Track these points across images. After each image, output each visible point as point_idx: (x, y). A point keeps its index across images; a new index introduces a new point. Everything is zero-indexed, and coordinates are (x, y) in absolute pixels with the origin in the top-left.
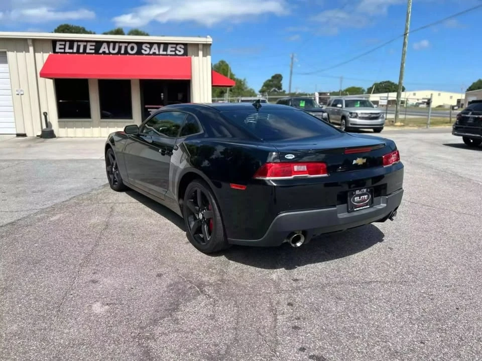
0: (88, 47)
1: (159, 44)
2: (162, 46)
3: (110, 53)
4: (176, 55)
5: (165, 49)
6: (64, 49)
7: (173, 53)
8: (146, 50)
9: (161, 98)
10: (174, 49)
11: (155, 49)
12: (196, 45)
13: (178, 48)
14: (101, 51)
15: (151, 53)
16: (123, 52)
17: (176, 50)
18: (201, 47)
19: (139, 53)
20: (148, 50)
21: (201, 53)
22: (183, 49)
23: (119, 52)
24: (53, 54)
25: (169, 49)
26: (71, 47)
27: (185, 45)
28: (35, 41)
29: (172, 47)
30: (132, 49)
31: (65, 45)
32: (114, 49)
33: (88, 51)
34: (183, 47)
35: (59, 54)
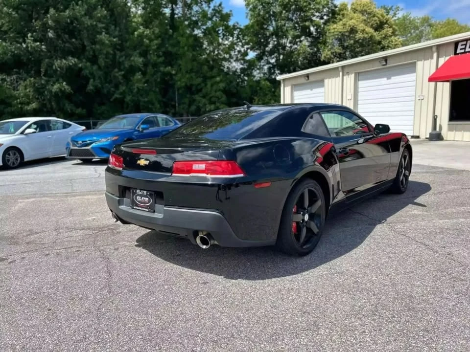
24: (454, 56)
28: (439, 47)
35: (460, 55)
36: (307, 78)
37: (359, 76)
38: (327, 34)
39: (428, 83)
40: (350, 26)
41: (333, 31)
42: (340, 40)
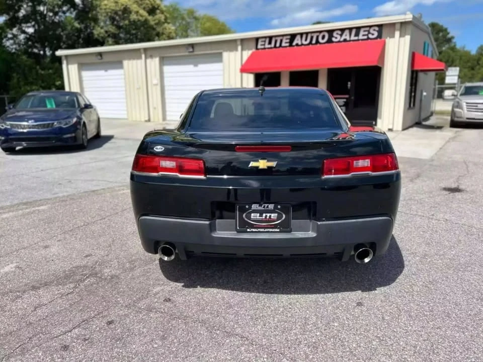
0: (284, 41)
1: (350, 29)
2: (354, 32)
3: (302, 45)
4: (368, 38)
5: (357, 34)
6: (264, 45)
7: (366, 37)
8: (337, 37)
9: (347, 87)
10: (366, 33)
11: (346, 36)
12: (392, 25)
13: (372, 31)
14: (294, 44)
15: (342, 39)
16: (314, 42)
17: (369, 33)
18: (398, 26)
19: (330, 41)
20: (339, 37)
21: (397, 34)
22: (377, 31)
23: (310, 43)
24: (255, 50)
25: (362, 33)
26: (270, 43)
27: (380, 26)
28: (243, 41)
29: (365, 31)
30: (323, 37)
31: (265, 41)
32: (306, 40)
33: (284, 44)
34: (377, 29)
35: (260, 50)
36: (99, 57)
37: (163, 61)
38: (98, 9)
39: (239, 74)
40: (123, 5)
41: (104, 7)
42: (113, 19)
